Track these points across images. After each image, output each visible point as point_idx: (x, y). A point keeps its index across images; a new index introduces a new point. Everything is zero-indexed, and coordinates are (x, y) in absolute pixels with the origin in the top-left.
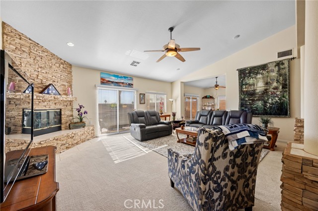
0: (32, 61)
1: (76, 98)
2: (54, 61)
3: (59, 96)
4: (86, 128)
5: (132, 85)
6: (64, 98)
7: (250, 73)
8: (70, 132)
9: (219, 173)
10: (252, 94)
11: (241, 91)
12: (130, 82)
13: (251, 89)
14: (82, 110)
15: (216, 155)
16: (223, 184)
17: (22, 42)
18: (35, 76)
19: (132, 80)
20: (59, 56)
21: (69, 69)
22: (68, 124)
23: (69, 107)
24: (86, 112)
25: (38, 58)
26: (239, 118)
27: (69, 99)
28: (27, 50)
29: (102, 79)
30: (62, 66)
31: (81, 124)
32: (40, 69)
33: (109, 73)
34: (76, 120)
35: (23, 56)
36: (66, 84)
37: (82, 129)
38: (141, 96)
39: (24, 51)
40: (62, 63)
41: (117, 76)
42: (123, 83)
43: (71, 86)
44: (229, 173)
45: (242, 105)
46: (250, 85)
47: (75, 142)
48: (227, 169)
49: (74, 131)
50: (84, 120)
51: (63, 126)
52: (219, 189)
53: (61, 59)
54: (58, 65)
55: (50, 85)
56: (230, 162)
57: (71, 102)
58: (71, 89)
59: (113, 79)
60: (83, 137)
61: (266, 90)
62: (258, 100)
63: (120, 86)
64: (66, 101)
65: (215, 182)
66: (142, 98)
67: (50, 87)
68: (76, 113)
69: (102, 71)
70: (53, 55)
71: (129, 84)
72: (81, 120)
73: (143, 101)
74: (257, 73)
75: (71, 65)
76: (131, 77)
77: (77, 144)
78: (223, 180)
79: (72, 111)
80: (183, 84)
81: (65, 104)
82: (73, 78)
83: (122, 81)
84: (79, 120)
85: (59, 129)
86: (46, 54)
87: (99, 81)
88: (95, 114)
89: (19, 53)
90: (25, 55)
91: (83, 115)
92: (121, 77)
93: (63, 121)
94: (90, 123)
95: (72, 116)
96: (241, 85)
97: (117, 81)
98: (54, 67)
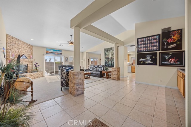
0: (16, 46)
1: (34, 60)
2: (25, 45)
3: (27, 59)
4: (39, 72)
5: (62, 54)
6: (29, 60)
7: (107, 50)
8: (31, 74)
9: (64, 77)
10: (108, 59)
11: (105, 57)
12: (61, 52)
13: (108, 57)
14: (37, 65)
15: (62, 73)
16: (65, 80)
17: (13, 40)
18: (17, 52)
19: (62, 51)
20: (27, 43)
21: (31, 48)
22: (30, 71)
23: (31, 64)
24: (38, 66)
25: (19, 45)
26: (102, 68)
27: (31, 60)
28: (14, 42)
29: (47, 51)
30: (28, 47)
31: (36, 70)
32: (19, 49)
33: (50, 49)
34: (34, 69)
35: (13, 45)
36: (30, 54)
37: (37, 73)
38: (66, 59)
39: (14, 43)
40: (28, 46)
41: (54, 50)
42: (57, 53)
43: (32, 55)
44: (67, 77)
45: (106, 63)
46: (108, 55)
47: (33, 77)
48: (66, 76)
49: (33, 73)
50: (38, 69)
51: (28, 71)
52: (64, 81)
53: (28, 44)
54: (26, 47)
55: (23, 55)
56: (66, 75)
57: (32, 61)
58: (32, 56)
59: (52, 51)
60: (37, 76)
61: (112, 57)
62: (110, 61)
63: (56, 54)
64: (30, 61)
65: (63, 79)
66: (67, 59)
67: (23, 56)
68: (34, 66)
69: (47, 48)
70: (25, 43)
71: (60, 53)
72: (36, 69)
73: (67, 61)
74: (109, 51)
75: (32, 46)
76: (61, 50)
77: (34, 78)
78: (65, 79)
79: (33, 65)
80: (87, 53)
81: (29, 62)
82: (33, 51)
83: (57, 52)
84: (35, 69)
85: (27, 72)
86: (22, 43)
87: (46, 52)
88: (43, 66)
89: (12, 44)
90: (14, 44)
91: (37, 67)
92: (56, 50)
93: (28, 69)
94: (41, 70)
95: (32, 67)
96: (105, 55)
97: (54, 52)
98: (25, 47)
